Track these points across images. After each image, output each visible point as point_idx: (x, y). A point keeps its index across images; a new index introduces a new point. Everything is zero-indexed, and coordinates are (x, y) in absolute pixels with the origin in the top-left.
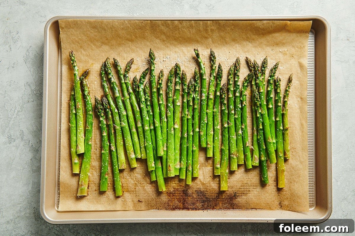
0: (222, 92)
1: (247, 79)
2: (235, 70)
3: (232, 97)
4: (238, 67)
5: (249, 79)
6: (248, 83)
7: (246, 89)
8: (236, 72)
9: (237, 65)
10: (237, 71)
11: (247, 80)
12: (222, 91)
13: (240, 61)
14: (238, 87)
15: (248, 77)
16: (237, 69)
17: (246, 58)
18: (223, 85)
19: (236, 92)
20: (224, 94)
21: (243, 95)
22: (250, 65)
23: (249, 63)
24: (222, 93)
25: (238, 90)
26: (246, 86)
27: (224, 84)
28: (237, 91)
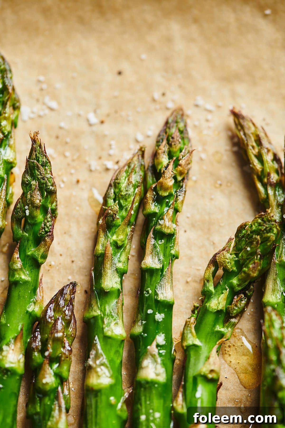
0: (38, 343)
1: (231, 266)
2: (146, 192)
3: (112, 387)
4: (170, 172)
5: (240, 265)
6: (233, 293)
7: (222, 335)
8: (153, 207)
9: (164, 160)
10: (159, 200)
11: (228, 274)
12: (44, 343)
13: (191, 133)
14: (159, 317)
15: (238, 250)
16: (163, 188)
17: (236, 115)
18: (55, 300)
19: (146, 353)
20: (52, 360)
21: (195, 379)
22: (258, 166)
23: (252, 152)
24: (42, 351)
25: (160, 339)
26: (219, 312)
27: (61, 292)
28: (153, 348)
